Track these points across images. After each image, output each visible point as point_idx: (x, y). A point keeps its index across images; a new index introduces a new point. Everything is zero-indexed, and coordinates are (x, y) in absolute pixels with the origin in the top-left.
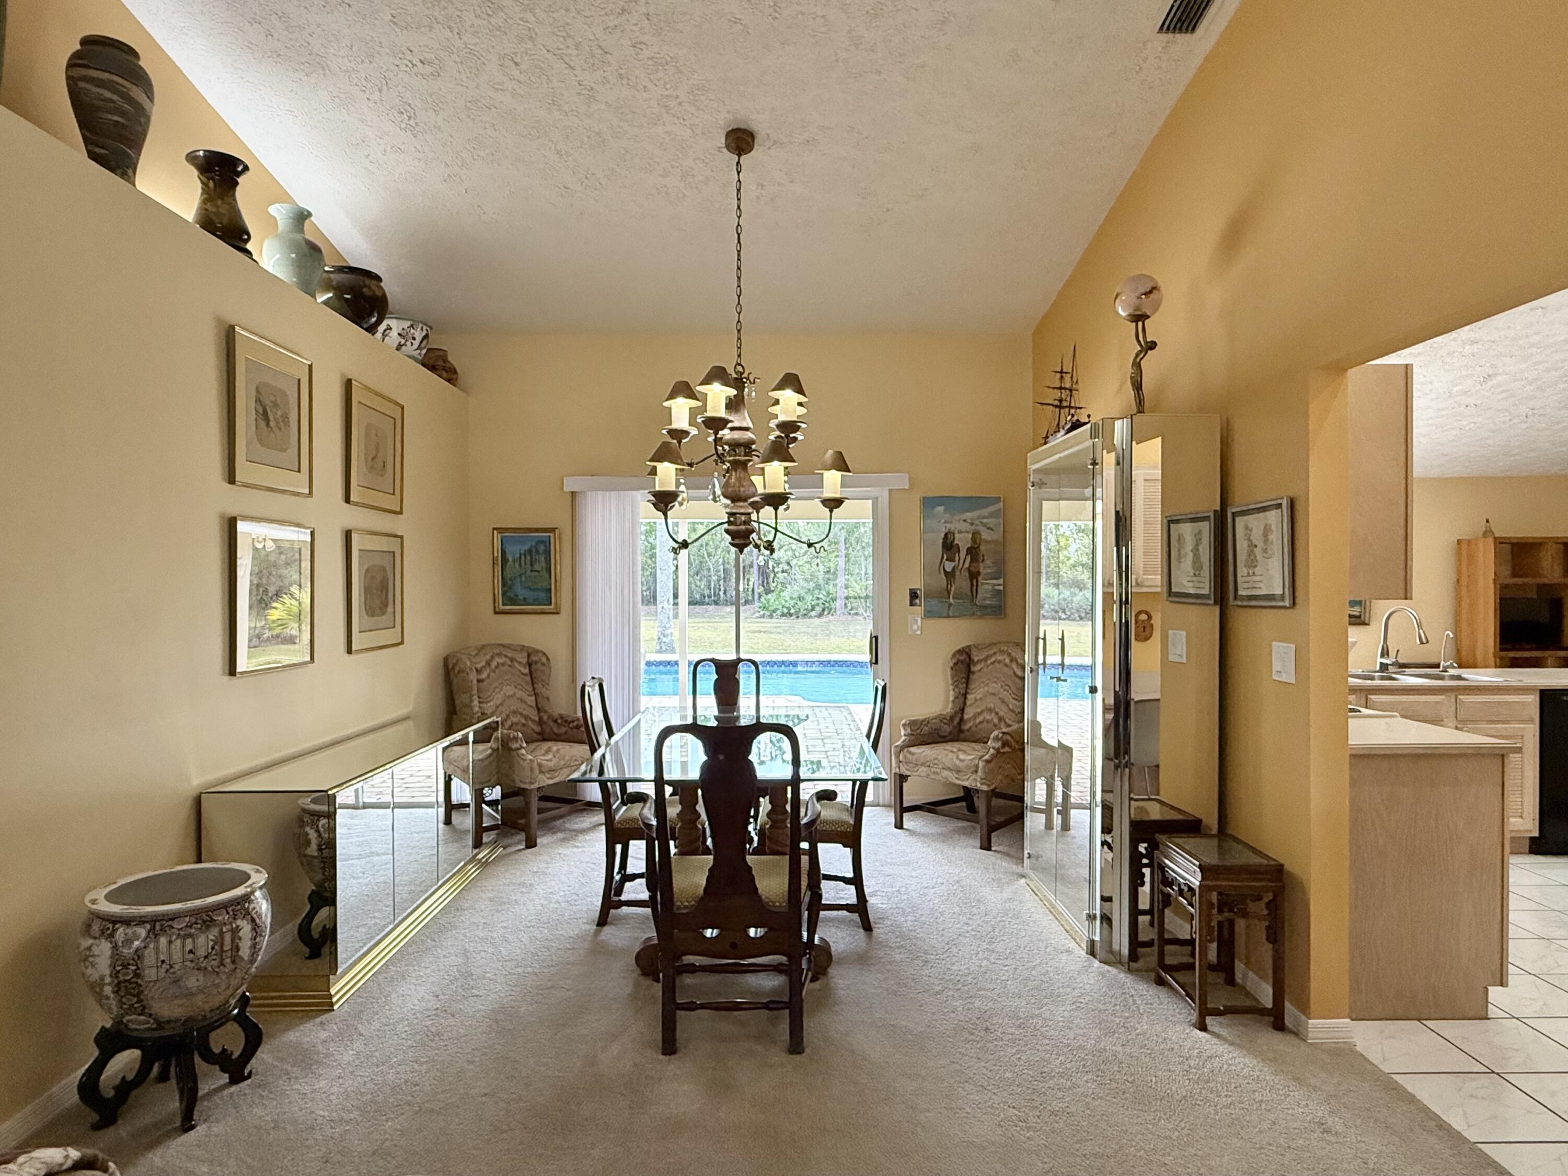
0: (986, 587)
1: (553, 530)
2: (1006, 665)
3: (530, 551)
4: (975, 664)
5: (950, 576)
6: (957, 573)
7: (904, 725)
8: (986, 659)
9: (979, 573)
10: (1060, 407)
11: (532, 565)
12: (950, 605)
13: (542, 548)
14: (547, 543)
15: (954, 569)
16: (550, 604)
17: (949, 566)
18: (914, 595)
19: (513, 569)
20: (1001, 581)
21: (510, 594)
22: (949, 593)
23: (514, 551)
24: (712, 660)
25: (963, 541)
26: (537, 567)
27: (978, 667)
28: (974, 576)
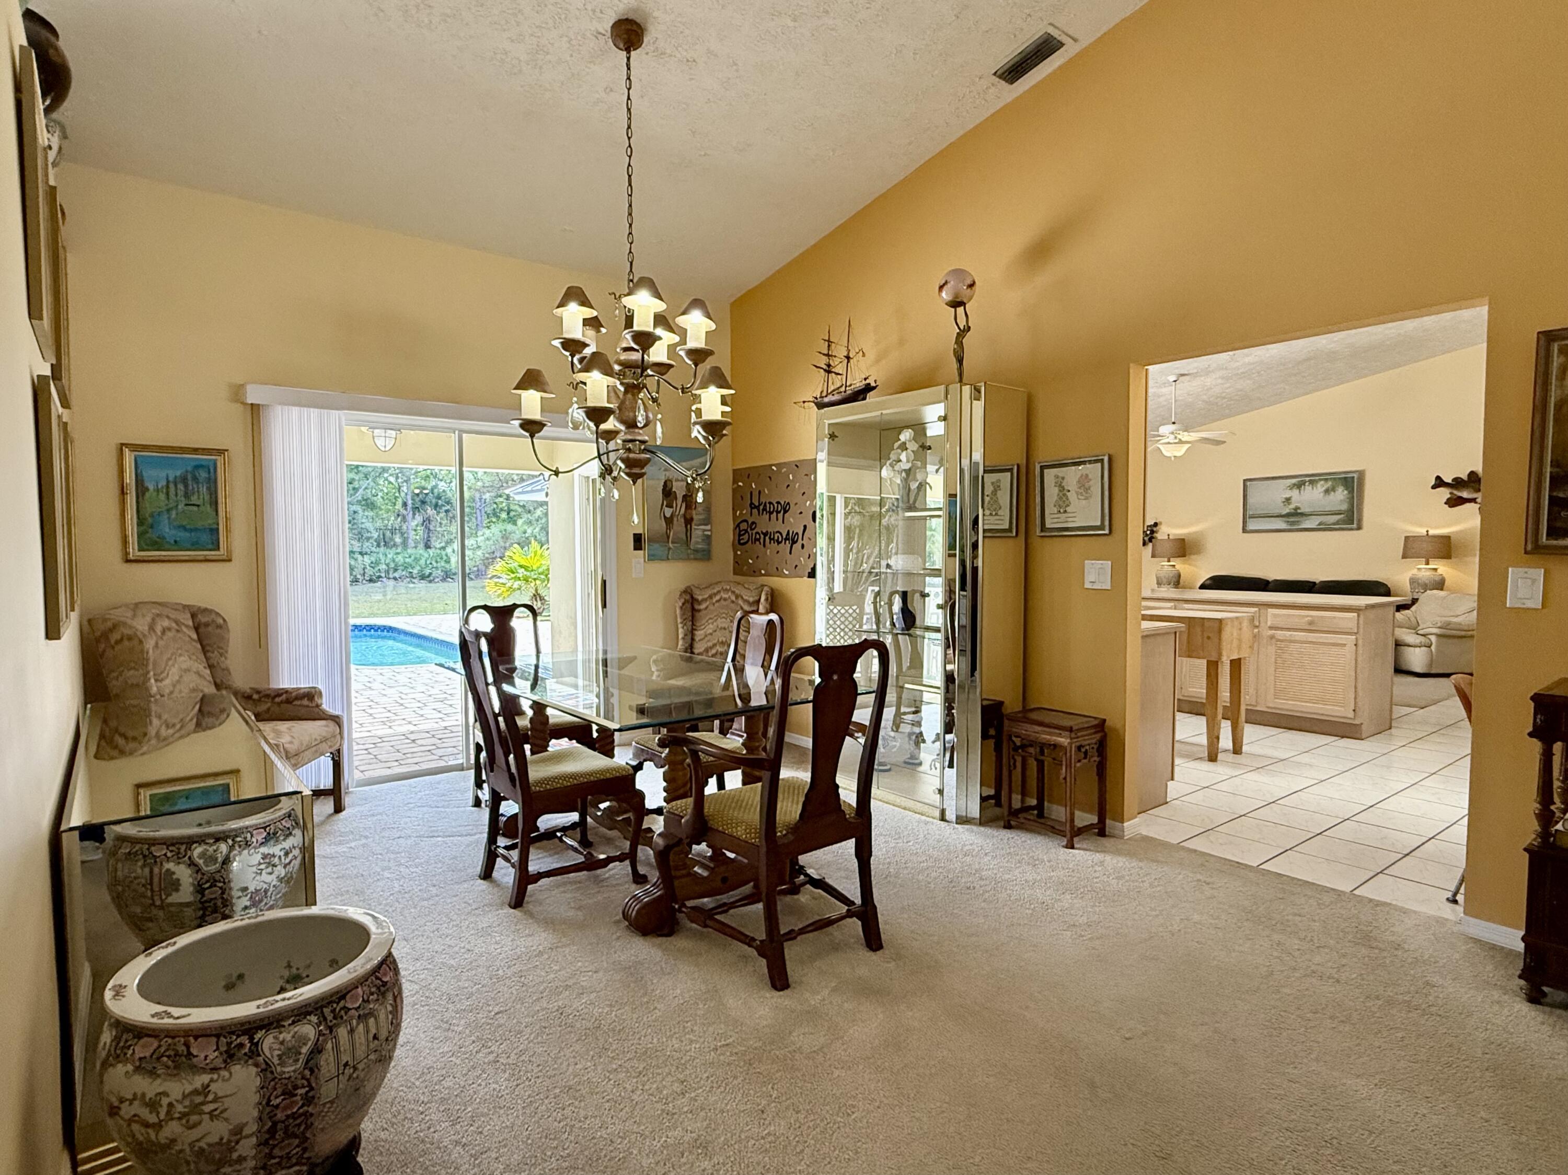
0: (698, 531)
1: (221, 452)
2: (733, 602)
3: (184, 480)
4: (699, 603)
5: (669, 521)
6: (675, 519)
7: (655, 661)
8: (711, 597)
9: (692, 519)
10: (829, 372)
11: (187, 495)
12: (669, 549)
13: (203, 474)
14: (211, 469)
15: (672, 515)
16: (218, 549)
17: (668, 512)
18: (638, 541)
19: (156, 502)
20: (708, 527)
21: (152, 535)
22: (668, 537)
23: (155, 477)
24: (485, 607)
25: (679, 489)
26: (194, 499)
27: (703, 606)
28: (688, 521)
